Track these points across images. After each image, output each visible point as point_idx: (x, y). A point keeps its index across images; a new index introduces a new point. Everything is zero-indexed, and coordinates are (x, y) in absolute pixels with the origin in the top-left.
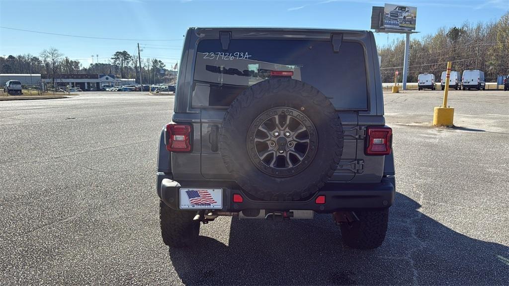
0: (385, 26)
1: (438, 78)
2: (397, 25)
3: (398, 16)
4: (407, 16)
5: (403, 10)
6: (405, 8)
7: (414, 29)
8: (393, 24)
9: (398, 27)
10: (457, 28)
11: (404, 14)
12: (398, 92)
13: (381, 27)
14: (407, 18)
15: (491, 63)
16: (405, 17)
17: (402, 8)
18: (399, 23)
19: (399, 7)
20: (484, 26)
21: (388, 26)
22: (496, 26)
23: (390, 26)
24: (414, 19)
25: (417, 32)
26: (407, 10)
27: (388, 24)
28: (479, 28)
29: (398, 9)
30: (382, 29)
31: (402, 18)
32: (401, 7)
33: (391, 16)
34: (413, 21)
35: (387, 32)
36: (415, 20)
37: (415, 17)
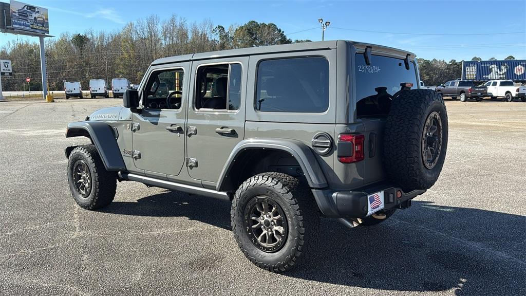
0: (14, 26)
1: (86, 86)
2: (29, 26)
3: (27, 17)
4: (38, 18)
5: (32, 10)
6: (34, 8)
7: (48, 32)
8: (23, 25)
9: (29, 28)
10: (81, 34)
11: (34, 15)
12: (53, 101)
13: (7, 27)
14: (39, 19)
15: (120, 72)
16: (35, 18)
17: (32, 8)
18: (29, 24)
19: (28, 6)
20: (106, 36)
21: (17, 26)
22: (119, 37)
23: (20, 27)
24: (46, 21)
25: (51, 36)
26: (37, 10)
27: (16, 24)
28: (102, 37)
29: (27, 8)
30: (10, 29)
31: (33, 18)
32: (30, 6)
33: (19, 15)
34: (45, 23)
35: (16, 33)
36: (48, 23)
37: (47, 19)
